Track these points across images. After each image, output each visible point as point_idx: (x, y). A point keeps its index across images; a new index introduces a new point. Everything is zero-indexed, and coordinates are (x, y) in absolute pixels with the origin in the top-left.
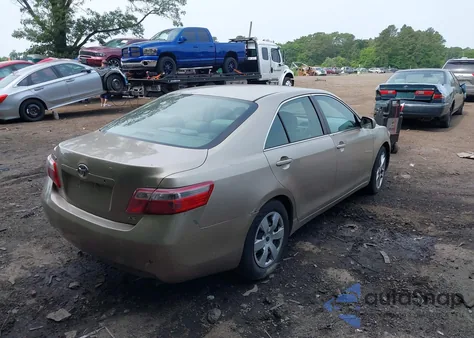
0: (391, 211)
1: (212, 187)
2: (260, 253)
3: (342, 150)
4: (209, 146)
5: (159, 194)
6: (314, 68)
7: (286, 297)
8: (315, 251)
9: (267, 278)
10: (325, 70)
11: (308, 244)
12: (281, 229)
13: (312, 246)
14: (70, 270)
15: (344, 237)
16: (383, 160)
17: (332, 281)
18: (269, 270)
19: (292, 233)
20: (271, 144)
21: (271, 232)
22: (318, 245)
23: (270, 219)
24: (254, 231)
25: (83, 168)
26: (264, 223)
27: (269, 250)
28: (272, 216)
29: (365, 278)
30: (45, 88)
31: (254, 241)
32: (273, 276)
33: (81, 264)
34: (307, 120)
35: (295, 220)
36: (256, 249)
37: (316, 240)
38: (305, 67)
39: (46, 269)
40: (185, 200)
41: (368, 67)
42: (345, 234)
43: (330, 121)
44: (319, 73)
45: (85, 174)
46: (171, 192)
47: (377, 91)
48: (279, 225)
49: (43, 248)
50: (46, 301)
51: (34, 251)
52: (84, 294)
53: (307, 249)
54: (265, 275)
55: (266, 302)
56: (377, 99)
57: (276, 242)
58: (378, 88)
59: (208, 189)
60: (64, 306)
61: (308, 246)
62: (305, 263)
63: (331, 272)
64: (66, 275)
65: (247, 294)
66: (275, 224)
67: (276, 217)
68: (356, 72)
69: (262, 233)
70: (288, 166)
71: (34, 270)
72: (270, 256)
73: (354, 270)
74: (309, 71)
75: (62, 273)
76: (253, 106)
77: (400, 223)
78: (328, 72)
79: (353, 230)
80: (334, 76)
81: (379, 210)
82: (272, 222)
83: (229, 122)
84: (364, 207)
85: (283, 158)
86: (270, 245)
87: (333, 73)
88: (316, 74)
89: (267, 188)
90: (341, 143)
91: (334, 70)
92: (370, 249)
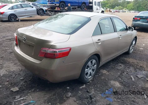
0: (135, 61)
1: (70, 49)
2: (87, 74)
3: (120, 38)
4: (71, 34)
5: (50, 51)
6: (111, 10)
7: (95, 90)
8: (107, 74)
9: (89, 82)
10: (115, 10)
11: (105, 71)
12: (95, 66)
13: (106, 72)
14: (21, 73)
15: (118, 69)
16: (134, 43)
17: (112, 86)
18: (90, 80)
19: (99, 67)
20: (95, 34)
21: (91, 67)
22: (108, 71)
23: (92, 62)
24: (85, 66)
25: (24, 38)
26: (89, 63)
27: (90, 73)
28: (93, 61)
29: (125, 86)
30: (17, 11)
31: (85, 70)
32: (91, 82)
33: (25, 71)
34: (109, 26)
35: (101, 63)
36: (86, 72)
37: (108, 70)
38: (108, 9)
39: (13, 72)
40: (60, 54)
41: (130, 10)
42: (118, 68)
43: (117, 27)
44: (113, 11)
45: (25, 41)
46: (55, 50)
47: (134, 18)
48: (95, 64)
49: (14, 64)
50: (12, 83)
51: (11, 65)
52: (24, 82)
53: (104, 73)
54: (88, 81)
55: (87, 92)
56: (133, 21)
57: (93, 70)
58: (134, 17)
59: (69, 50)
60: (17, 86)
61: (104, 72)
62: (103, 78)
63: (112, 82)
64: (20, 75)
65: (81, 88)
66: (93, 64)
67: (94, 61)
68: (125, 12)
69: (88, 67)
70: (100, 43)
71: (10, 72)
72: (90, 75)
73: (120, 82)
74: (109, 11)
75: (19, 74)
76: (89, 20)
77: (138, 66)
78: (116, 11)
79: (121, 67)
80: (118, 13)
81: (130, 60)
82: (92, 63)
83: (79, 25)
84: (125, 59)
85: (99, 40)
86: (91, 71)
87: (117, 12)
88: (112, 12)
89: (92, 51)
90: (121, 36)
91: (118, 11)
92: (127, 75)
